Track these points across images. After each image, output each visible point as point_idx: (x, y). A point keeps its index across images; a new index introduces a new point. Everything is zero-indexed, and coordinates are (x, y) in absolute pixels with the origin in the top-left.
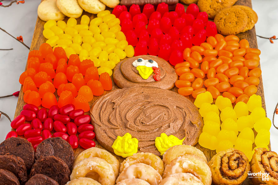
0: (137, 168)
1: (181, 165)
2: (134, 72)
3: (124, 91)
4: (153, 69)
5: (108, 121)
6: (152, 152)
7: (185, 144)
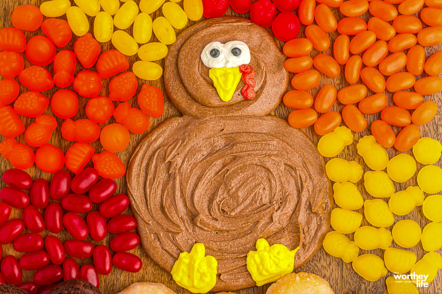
2: (204, 82)
3: (187, 126)
4: (241, 71)
5: (162, 208)
6: (241, 280)
7: (299, 258)
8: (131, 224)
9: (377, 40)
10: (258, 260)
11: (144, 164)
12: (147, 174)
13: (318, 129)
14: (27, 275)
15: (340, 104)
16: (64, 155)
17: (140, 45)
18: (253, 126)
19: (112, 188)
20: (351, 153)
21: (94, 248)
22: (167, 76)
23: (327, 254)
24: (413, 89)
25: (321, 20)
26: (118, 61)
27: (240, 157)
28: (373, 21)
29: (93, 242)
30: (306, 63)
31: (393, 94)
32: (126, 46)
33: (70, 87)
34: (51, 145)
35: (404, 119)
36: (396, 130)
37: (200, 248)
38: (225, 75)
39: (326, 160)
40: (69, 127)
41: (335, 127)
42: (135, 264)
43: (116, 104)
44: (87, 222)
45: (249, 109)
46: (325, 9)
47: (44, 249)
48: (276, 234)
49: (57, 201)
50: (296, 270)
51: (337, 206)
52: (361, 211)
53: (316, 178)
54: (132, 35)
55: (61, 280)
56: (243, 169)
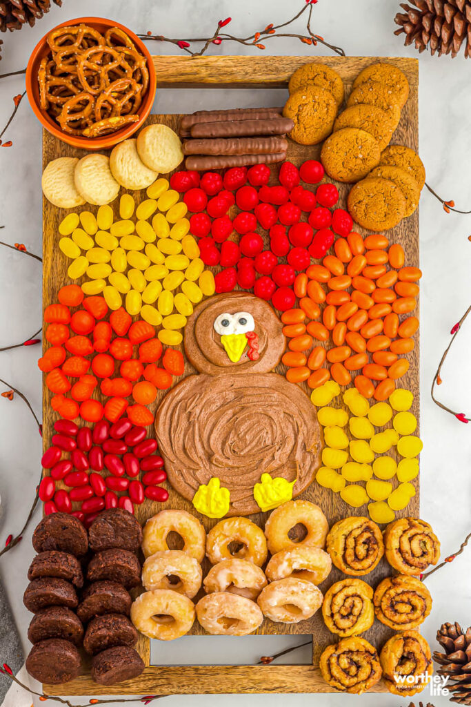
0: (231, 575)
1: (290, 565)
2: (217, 346)
3: (203, 382)
4: (247, 337)
5: (184, 449)
6: (249, 507)
7: (296, 489)
8: (159, 463)
9: (359, 309)
10: (263, 491)
11: (169, 414)
12: (171, 422)
13: (311, 383)
14: (76, 505)
15: (328, 362)
16: (104, 407)
17: (164, 317)
18: (258, 382)
19: (143, 434)
20: (338, 402)
21: (130, 482)
22: (186, 342)
23: (319, 485)
24: (389, 350)
25: (312, 293)
26: (146, 331)
27: (248, 407)
28: (356, 294)
29: (129, 478)
30: (300, 329)
31: (373, 353)
32: (152, 317)
33: (108, 353)
34: (92, 400)
35: (382, 374)
36: (375, 383)
37: (216, 482)
38: (234, 341)
39: (318, 408)
40: (108, 385)
41: (325, 381)
42: (163, 495)
43: (144, 365)
44: (123, 462)
45: (254, 368)
46: (315, 284)
47: (90, 484)
48: (277, 469)
49: (99, 444)
50: (294, 499)
51: (328, 446)
52: (347, 450)
53: (310, 423)
54: (157, 308)
55: (104, 508)
56: (250, 417)
